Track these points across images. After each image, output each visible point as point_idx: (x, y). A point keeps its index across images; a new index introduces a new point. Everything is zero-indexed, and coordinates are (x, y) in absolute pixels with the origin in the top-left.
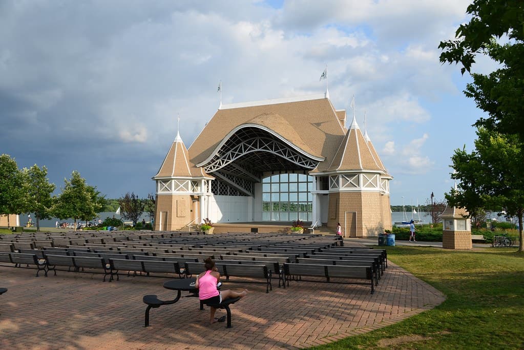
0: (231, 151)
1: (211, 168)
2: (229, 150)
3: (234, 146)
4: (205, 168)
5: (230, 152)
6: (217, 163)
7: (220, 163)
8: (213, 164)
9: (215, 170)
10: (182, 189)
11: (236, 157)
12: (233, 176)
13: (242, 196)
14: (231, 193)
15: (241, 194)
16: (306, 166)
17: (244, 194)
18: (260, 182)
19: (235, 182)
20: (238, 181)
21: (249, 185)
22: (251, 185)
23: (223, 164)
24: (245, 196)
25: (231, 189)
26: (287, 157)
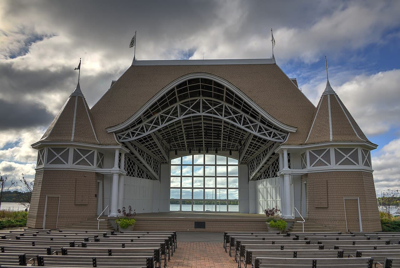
0: (160, 113)
1: (128, 135)
2: (159, 111)
3: (167, 106)
4: (119, 134)
5: (158, 115)
6: (138, 128)
7: (142, 128)
8: (132, 130)
9: (134, 138)
10: (84, 162)
11: (167, 121)
12: (144, 152)
13: (148, 179)
14: (138, 174)
15: (147, 176)
16: (268, 138)
17: (150, 177)
18: (168, 163)
19: (145, 160)
20: (148, 160)
21: (157, 166)
22: (159, 166)
23: (147, 130)
24: (151, 179)
25: (139, 168)
26: (243, 125)
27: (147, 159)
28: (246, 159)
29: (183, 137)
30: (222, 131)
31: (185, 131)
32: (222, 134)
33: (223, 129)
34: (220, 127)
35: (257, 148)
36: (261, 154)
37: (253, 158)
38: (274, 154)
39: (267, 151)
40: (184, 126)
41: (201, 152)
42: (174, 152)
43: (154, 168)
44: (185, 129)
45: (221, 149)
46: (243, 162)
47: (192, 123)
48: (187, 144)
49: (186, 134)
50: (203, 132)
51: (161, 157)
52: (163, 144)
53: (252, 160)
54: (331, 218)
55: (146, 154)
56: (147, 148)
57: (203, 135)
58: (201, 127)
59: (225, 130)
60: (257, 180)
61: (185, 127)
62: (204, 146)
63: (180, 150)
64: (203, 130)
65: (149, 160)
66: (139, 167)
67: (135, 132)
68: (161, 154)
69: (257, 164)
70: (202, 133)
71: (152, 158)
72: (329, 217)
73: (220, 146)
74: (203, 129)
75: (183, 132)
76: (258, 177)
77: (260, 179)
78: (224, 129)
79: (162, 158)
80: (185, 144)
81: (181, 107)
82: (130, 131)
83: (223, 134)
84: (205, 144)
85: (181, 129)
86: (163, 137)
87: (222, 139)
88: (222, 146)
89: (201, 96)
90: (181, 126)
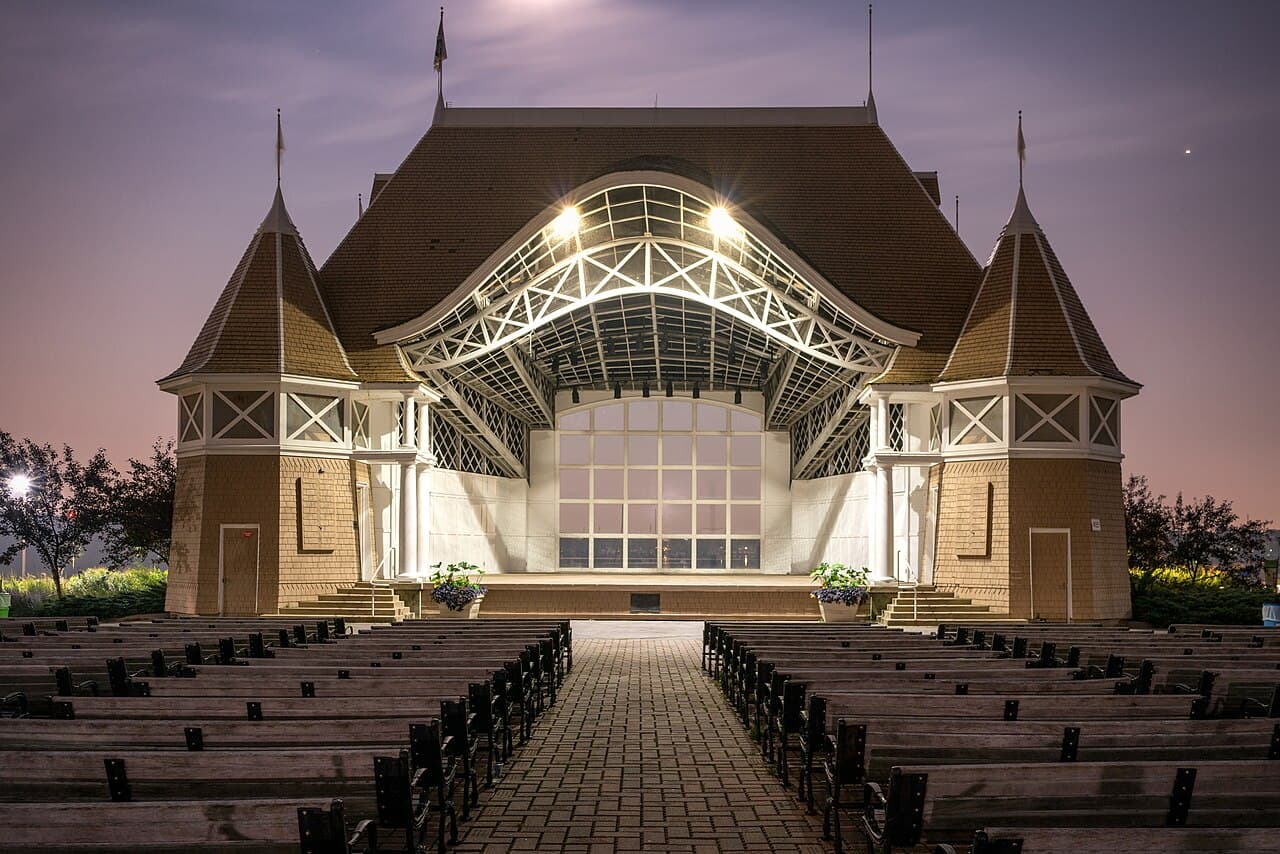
0: (529, 286)
1: (438, 351)
2: (524, 279)
4: (412, 349)
5: (521, 292)
6: (465, 331)
7: (478, 330)
9: (456, 360)
12: (481, 397)
13: (495, 474)
14: (466, 462)
15: (491, 466)
16: (839, 362)
17: (499, 470)
18: (552, 426)
19: (485, 419)
20: (493, 418)
21: (520, 437)
22: (524, 437)
23: (492, 337)
24: (502, 475)
25: (466, 444)
26: (768, 323)
27: (488, 417)
28: (783, 414)
29: (596, 349)
30: (713, 335)
31: (602, 334)
32: (713, 343)
33: (713, 325)
34: (706, 322)
35: (815, 384)
36: (826, 402)
37: (804, 413)
38: (857, 405)
39: (841, 395)
40: (599, 318)
41: (651, 392)
42: (569, 394)
43: (509, 442)
44: (601, 326)
45: (712, 385)
46: (775, 423)
47: (623, 311)
48: (609, 370)
49: (604, 342)
50: (656, 337)
51: (529, 409)
52: (537, 370)
53: (802, 419)
54: (993, 582)
55: (488, 401)
56: (490, 384)
57: (656, 344)
58: (650, 322)
59: (721, 331)
60: (816, 477)
61: (602, 321)
62: (659, 376)
63: (588, 387)
64: (655, 332)
65: (496, 419)
66: (466, 440)
67: (457, 341)
68: (532, 401)
69: (814, 432)
70: (652, 337)
71: (504, 415)
72: (988, 581)
73: (709, 376)
74: (655, 327)
75: (597, 336)
76: (819, 471)
77: (822, 476)
78: (717, 327)
79: (533, 413)
80: (601, 371)
81: (587, 264)
82: (441, 339)
83: (716, 343)
84: (662, 369)
85: (591, 327)
86: (537, 352)
87: (712, 356)
88: (712, 376)
89: (648, 234)
90: (590, 319)
